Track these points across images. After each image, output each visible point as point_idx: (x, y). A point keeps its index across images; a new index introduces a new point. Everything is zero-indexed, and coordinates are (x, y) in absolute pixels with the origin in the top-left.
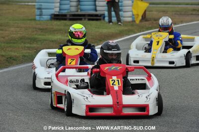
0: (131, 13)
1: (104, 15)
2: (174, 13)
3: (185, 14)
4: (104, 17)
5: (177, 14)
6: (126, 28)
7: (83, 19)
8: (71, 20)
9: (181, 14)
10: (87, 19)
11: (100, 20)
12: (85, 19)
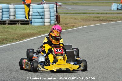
0: (49, 19)
1: (31, 21)
2: (81, 19)
3: (88, 20)
4: (31, 23)
5: (83, 20)
6: (44, 30)
7: (18, 24)
8: (9, 24)
9: (86, 20)
10: (20, 24)
11: (29, 24)
12: (19, 23)
